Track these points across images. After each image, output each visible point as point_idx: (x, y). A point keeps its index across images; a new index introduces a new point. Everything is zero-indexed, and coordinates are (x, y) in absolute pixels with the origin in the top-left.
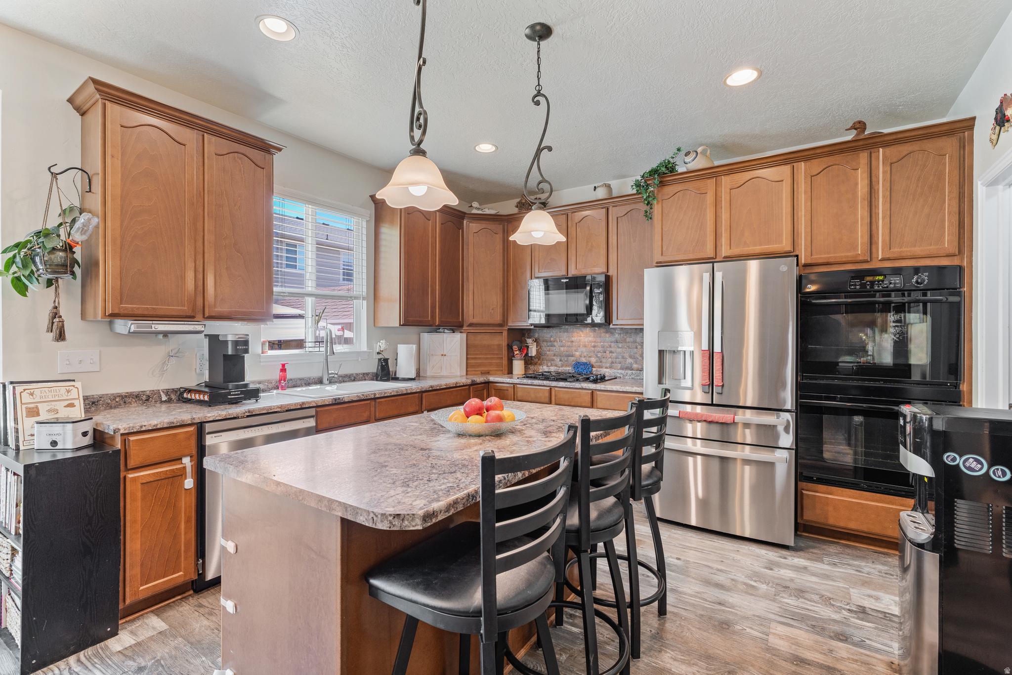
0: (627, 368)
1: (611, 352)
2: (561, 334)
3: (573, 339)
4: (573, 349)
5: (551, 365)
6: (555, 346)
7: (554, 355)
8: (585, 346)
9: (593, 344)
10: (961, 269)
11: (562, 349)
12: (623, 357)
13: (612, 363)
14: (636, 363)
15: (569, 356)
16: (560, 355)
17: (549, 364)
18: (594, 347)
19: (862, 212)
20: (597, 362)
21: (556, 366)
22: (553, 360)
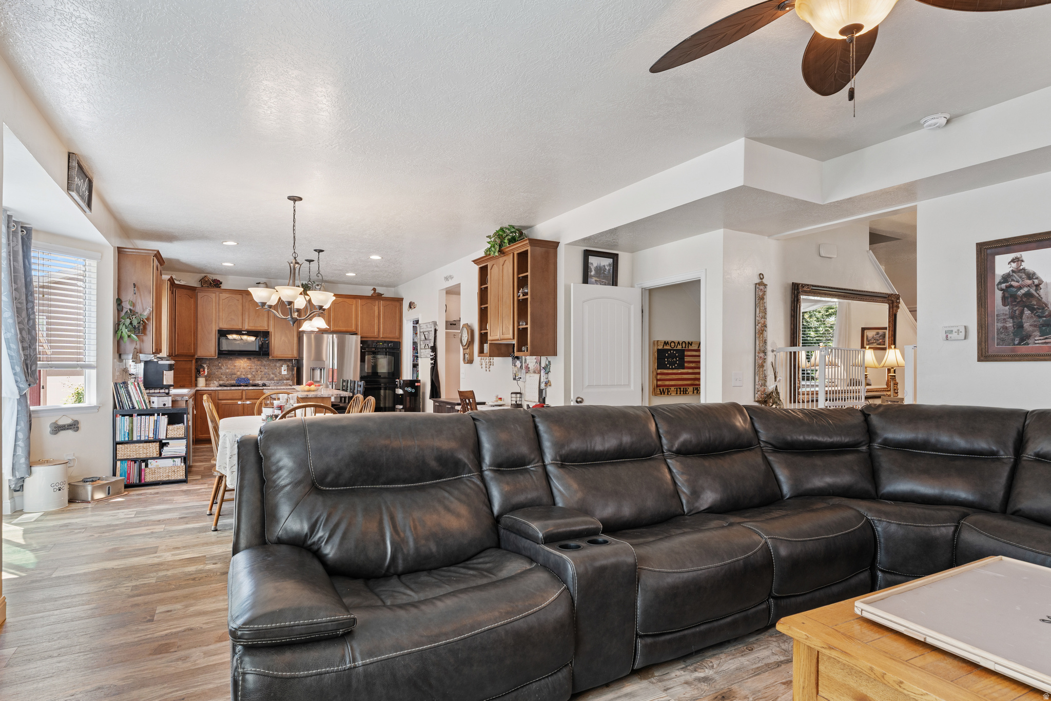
0: (271, 380)
1: (261, 371)
2: (227, 361)
3: (236, 364)
4: (236, 370)
5: (219, 380)
6: (222, 369)
7: (222, 374)
8: (244, 368)
9: (249, 367)
10: (400, 342)
11: (228, 370)
12: (268, 374)
13: (262, 377)
14: (276, 377)
15: (233, 374)
16: (226, 374)
17: (218, 380)
18: (250, 369)
19: (376, 321)
20: (252, 377)
21: (223, 381)
22: (221, 377)
